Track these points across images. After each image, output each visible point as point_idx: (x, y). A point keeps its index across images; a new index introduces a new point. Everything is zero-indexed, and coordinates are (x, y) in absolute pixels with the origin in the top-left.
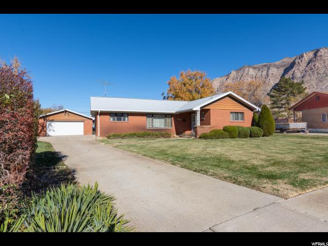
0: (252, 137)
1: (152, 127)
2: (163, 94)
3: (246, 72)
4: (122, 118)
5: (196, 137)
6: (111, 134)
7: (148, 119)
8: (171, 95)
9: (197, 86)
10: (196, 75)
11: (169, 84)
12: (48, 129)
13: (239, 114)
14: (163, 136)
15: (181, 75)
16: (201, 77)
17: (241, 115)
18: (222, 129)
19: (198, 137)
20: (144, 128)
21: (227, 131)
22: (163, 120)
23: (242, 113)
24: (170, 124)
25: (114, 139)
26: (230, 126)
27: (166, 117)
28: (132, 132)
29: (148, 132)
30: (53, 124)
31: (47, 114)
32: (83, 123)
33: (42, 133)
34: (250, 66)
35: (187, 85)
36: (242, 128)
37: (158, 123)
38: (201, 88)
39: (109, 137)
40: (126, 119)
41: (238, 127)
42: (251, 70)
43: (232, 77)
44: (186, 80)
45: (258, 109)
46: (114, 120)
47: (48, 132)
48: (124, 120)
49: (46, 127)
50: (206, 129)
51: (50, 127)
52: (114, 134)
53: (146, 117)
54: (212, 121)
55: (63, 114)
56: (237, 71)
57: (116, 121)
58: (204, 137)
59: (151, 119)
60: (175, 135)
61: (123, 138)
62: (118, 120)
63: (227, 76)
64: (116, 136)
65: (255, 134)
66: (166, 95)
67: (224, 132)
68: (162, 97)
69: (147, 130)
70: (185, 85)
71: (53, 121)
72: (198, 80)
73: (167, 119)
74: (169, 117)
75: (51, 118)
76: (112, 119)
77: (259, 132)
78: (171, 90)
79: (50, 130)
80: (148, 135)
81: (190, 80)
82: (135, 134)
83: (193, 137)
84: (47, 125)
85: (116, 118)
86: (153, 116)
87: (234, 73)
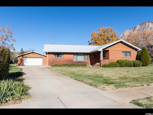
0: (135, 67)
1: (77, 60)
2: (89, 42)
3: (147, 25)
4: (60, 55)
5: (100, 66)
6: (54, 64)
7: (74, 56)
8: (92, 42)
9: (108, 36)
10: (107, 30)
11: (92, 35)
12: (24, 62)
13: (128, 53)
14: (82, 66)
15: (99, 30)
16: (111, 31)
17: (129, 53)
18: (116, 61)
19: (101, 66)
20: (72, 61)
21: (119, 63)
22: (83, 57)
23: (130, 52)
24: (87, 59)
25: (55, 67)
26: (120, 60)
27: (85, 55)
28: (65, 63)
29: (74, 63)
30: (27, 59)
31: (24, 54)
32: (42, 58)
33: (21, 64)
34: (149, 22)
35: (102, 36)
36: (129, 61)
37: (81, 59)
38: (111, 37)
39: (52, 66)
40: (62, 56)
41: (126, 61)
42: (150, 24)
43: (137, 29)
44: (102, 33)
45: (140, 49)
46: (56, 57)
47: (24, 63)
48: (61, 57)
49: (23, 61)
50: (107, 62)
51: (25, 61)
52: (55, 64)
53: (73, 55)
54: (110, 57)
55: (32, 54)
56: (141, 25)
57: (57, 57)
58: (105, 66)
59: (76, 56)
60: (90, 65)
61: (60, 66)
62: (58, 57)
63: (134, 28)
64: (56, 65)
65: (136, 65)
66: (90, 42)
67: (116, 63)
68: (88, 43)
69: (74, 62)
70: (101, 36)
71: (26, 57)
72: (109, 33)
73: (85, 56)
74: (86, 55)
75: (25, 56)
76: (54, 56)
77: (139, 63)
78: (92, 39)
79: (25, 62)
80: (74, 65)
81: (104, 32)
82: (66, 65)
83: (99, 66)
84: (24, 60)
85: (57, 55)
86: (77, 55)
87: (138, 27)
